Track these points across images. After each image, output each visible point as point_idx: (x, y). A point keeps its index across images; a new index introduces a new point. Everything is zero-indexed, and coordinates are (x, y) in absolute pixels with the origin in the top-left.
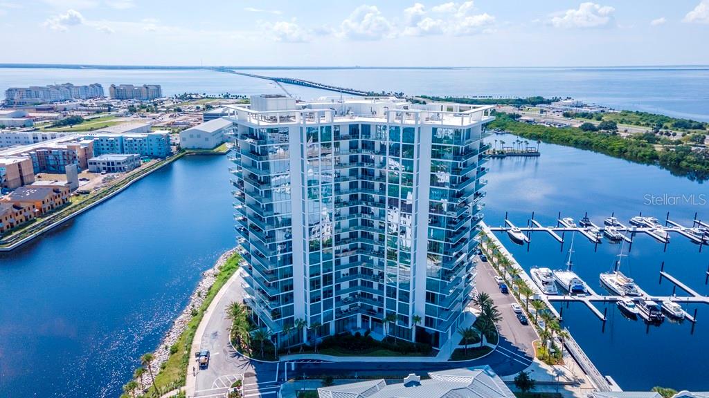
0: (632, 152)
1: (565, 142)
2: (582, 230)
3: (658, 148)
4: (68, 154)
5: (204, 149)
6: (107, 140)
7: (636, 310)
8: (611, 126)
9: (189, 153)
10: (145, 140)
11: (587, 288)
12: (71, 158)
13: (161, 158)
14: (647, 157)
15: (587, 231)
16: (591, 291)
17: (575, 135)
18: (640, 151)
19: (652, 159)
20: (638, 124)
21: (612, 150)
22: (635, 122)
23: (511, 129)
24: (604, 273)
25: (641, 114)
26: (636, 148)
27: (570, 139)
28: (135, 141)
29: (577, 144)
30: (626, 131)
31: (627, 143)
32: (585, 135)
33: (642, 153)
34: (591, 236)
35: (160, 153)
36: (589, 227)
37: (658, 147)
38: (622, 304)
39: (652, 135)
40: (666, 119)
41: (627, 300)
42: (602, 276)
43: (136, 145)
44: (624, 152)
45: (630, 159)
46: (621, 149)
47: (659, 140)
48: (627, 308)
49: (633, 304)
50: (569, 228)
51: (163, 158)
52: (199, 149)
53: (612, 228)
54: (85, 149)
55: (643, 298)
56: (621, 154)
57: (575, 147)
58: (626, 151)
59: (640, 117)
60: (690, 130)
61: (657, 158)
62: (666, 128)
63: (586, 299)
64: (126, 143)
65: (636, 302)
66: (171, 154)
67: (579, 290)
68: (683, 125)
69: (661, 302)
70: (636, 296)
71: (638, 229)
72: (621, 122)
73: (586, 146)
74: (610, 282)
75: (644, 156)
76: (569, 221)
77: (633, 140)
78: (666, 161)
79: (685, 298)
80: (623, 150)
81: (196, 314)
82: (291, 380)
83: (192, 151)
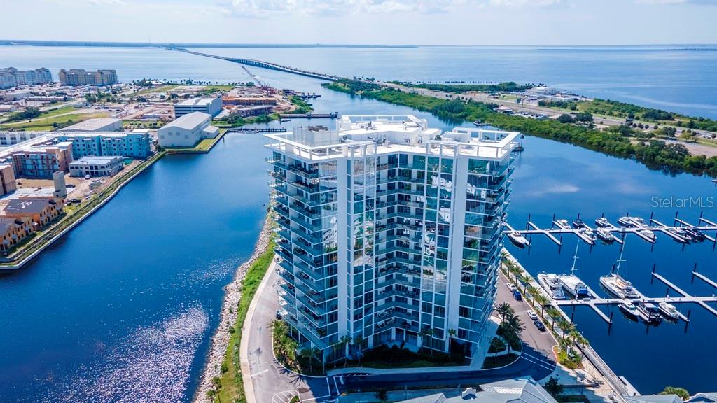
0: (610, 146)
1: (545, 134)
2: (576, 231)
3: (634, 142)
4: (47, 158)
5: (184, 147)
6: (83, 141)
7: (637, 313)
8: (587, 118)
9: (169, 152)
10: (124, 140)
11: (591, 292)
12: (50, 162)
13: (143, 158)
14: (625, 152)
15: (581, 232)
16: (595, 295)
17: (555, 128)
18: (617, 146)
19: (629, 153)
20: (611, 114)
21: (591, 143)
22: (608, 112)
23: (490, 121)
24: (603, 276)
25: (613, 103)
26: (613, 142)
27: (550, 132)
28: (114, 141)
29: (556, 137)
30: (602, 123)
31: (606, 137)
32: (564, 127)
33: (620, 147)
34: (585, 237)
35: (140, 154)
36: (582, 229)
37: (634, 140)
38: (624, 307)
39: (627, 127)
40: (637, 109)
41: (628, 302)
42: (602, 279)
43: (114, 145)
44: (602, 146)
45: (608, 153)
46: (599, 143)
47: (634, 133)
48: (628, 310)
49: (634, 306)
50: (564, 230)
51: (145, 159)
52: (178, 147)
53: (604, 229)
54: (64, 152)
55: (641, 300)
56: (599, 147)
57: (555, 140)
58: (604, 145)
59: (612, 106)
60: (660, 121)
61: (633, 152)
62: (638, 119)
63: (591, 303)
64: (104, 143)
65: (636, 304)
66: (151, 154)
67: (583, 295)
68: (654, 115)
69: (658, 303)
70: (635, 298)
71: (627, 230)
72: (595, 112)
73: (565, 139)
74: (610, 285)
75: (622, 150)
76: (564, 223)
77: (610, 133)
78: (642, 155)
79: (676, 299)
80: (602, 144)
81: (234, 332)
82: (344, 394)
83: (172, 150)
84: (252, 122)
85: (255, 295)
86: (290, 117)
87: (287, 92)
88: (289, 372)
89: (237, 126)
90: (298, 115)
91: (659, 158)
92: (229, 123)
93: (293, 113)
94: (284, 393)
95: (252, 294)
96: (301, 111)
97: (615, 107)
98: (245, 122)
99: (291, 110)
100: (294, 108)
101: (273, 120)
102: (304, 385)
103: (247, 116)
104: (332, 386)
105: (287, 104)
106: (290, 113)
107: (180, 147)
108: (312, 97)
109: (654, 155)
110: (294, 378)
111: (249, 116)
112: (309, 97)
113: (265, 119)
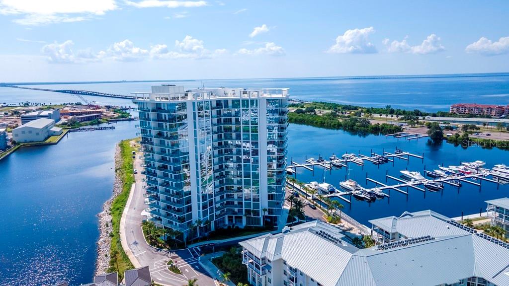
0: (328, 123)
2: (320, 164)
5: (36, 142)
7: (363, 196)
8: (312, 110)
9: (24, 145)
11: (337, 190)
16: (339, 191)
19: (338, 126)
20: (324, 109)
21: (317, 123)
22: (322, 108)
24: (341, 182)
25: (323, 103)
26: (329, 121)
30: (320, 113)
31: (324, 119)
33: (333, 123)
37: (340, 120)
39: (335, 113)
40: (339, 106)
45: (327, 127)
46: (321, 122)
47: (339, 116)
51: (4, 150)
52: (31, 142)
53: (335, 161)
56: (322, 125)
61: (341, 126)
63: (338, 195)
66: (9, 147)
67: (332, 191)
68: (347, 108)
70: (360, 190)
71: (348, 160)
72: (316, 108)
75: (335, 125)
76: (312, 160)
77: (326, 117)
78: (346, 127)
79: (382, 188)
80: (323, 122)
81: (113, 236)
82: (203, 255)
83: (26, 144)
84: (87, 125)
85: (123, 215)
86: (115, 121)
87: (108, 107)
88: (161, 250)
89: (75, 128)
90: (121, 119)
91: (355, 127)
92: (69, 126)
93: (117, 118)
94: (162, 261)
95: (120, 214)
96: (122, 117)
97: (325, 105)
98: (81, 125)
99: (115, 117)
100: (116, 115)
101: (102, 123)
102: (174, 254)
103: (82, 121)
104: (193, 253)
105: (110, 114)
106: (114, 118)
107: (33, 142)
108: (128, 109)
109: (353, 126)
110: (166, 253)
111: (83, 121)
112: (126, 109)
113: (97, 122)
